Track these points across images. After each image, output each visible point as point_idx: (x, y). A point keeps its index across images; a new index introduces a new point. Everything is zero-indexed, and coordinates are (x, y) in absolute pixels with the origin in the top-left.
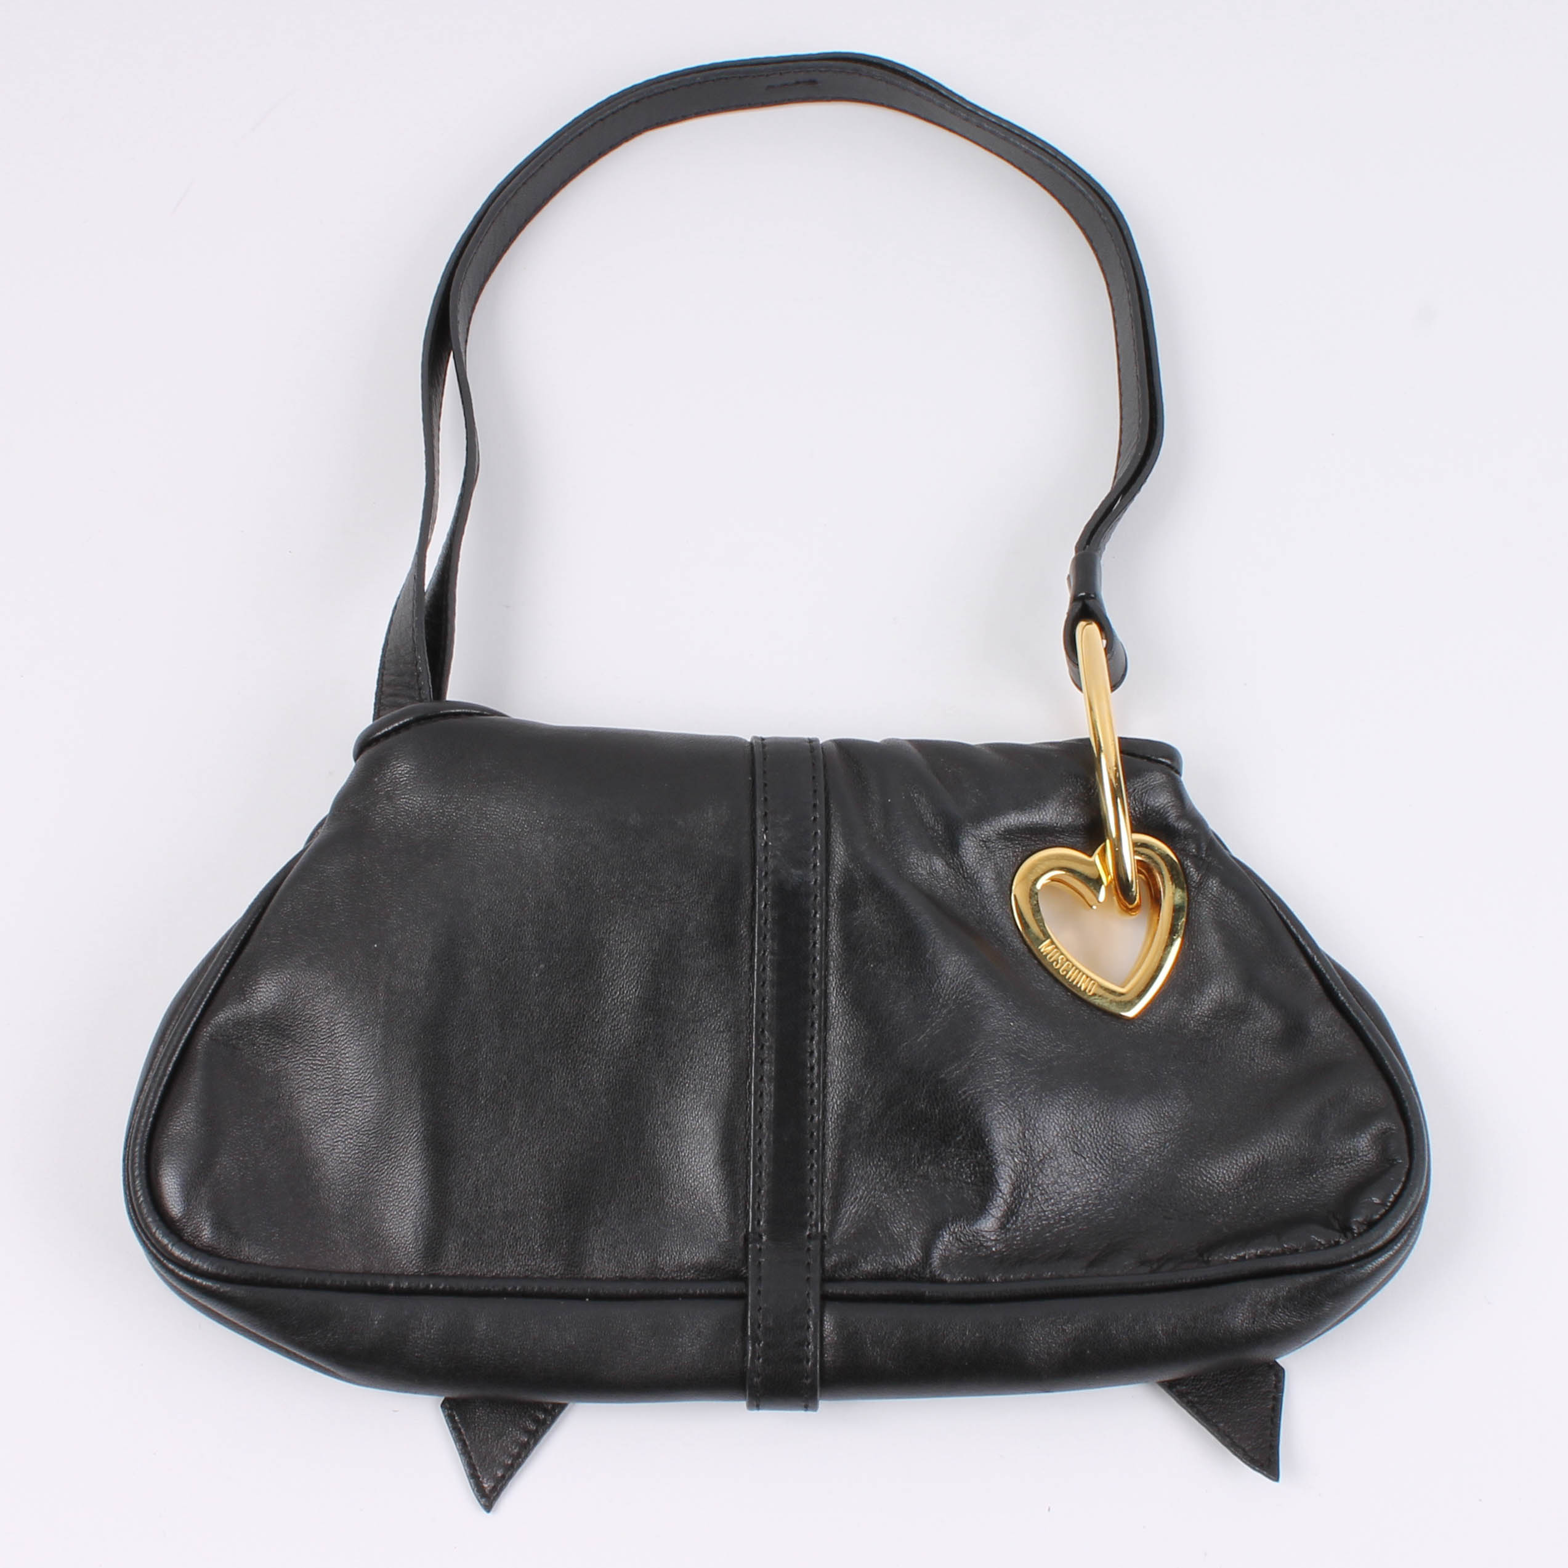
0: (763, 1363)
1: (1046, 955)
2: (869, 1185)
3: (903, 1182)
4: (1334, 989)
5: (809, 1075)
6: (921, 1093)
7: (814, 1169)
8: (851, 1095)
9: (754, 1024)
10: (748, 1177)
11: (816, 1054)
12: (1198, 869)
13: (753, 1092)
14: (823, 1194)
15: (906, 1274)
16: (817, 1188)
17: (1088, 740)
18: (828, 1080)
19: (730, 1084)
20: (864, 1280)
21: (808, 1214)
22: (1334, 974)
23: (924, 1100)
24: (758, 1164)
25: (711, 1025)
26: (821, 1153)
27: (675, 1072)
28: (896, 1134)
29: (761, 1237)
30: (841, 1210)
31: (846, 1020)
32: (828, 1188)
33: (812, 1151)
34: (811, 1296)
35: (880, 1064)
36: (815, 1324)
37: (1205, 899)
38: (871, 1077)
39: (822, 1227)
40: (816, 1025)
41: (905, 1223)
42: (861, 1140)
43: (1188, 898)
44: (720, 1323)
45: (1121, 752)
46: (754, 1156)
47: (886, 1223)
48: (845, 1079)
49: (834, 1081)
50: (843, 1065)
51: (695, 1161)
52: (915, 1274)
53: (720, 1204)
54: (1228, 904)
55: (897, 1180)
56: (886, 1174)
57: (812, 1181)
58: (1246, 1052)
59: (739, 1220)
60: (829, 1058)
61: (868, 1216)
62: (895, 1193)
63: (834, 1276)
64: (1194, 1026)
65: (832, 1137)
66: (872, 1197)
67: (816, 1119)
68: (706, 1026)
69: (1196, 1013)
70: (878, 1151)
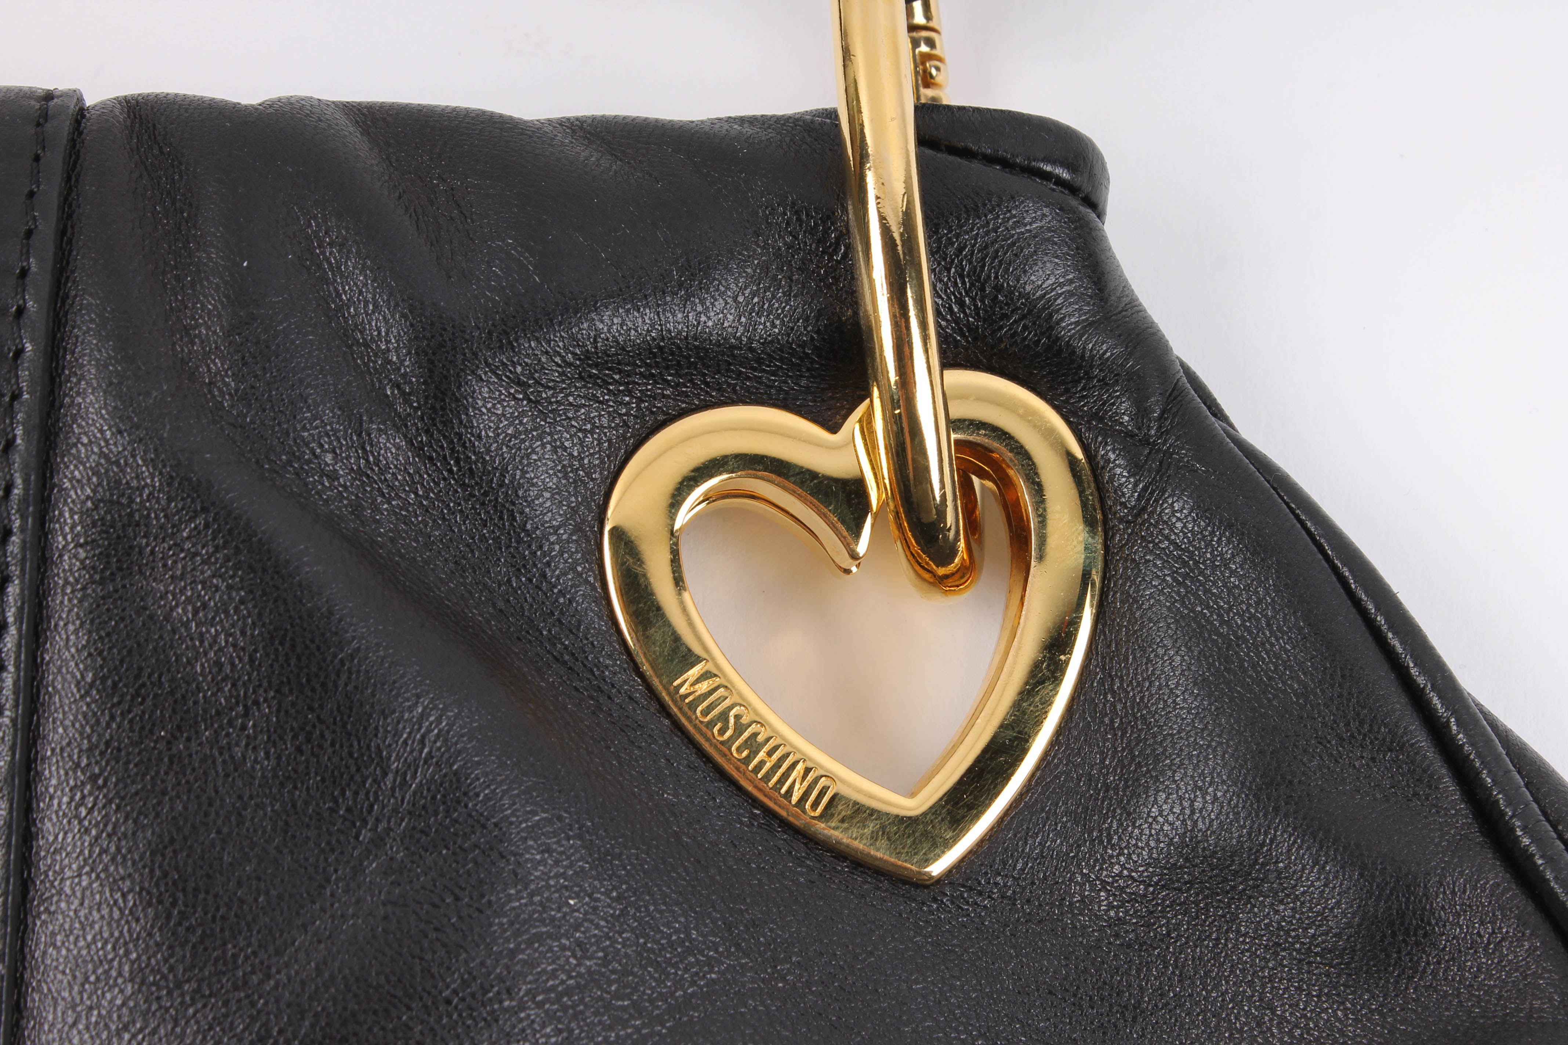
1: (693, 706)
4: (1503, 814)
12: (1136, 468)
17: (832, 114)
22: (1507, 772)
37: (1151, 552)
43: (1106, 548)
45: (922, 141)
54: (1214, 568)
58: (1251, 984)
64: (1110, 906)
69: (1117, 869)
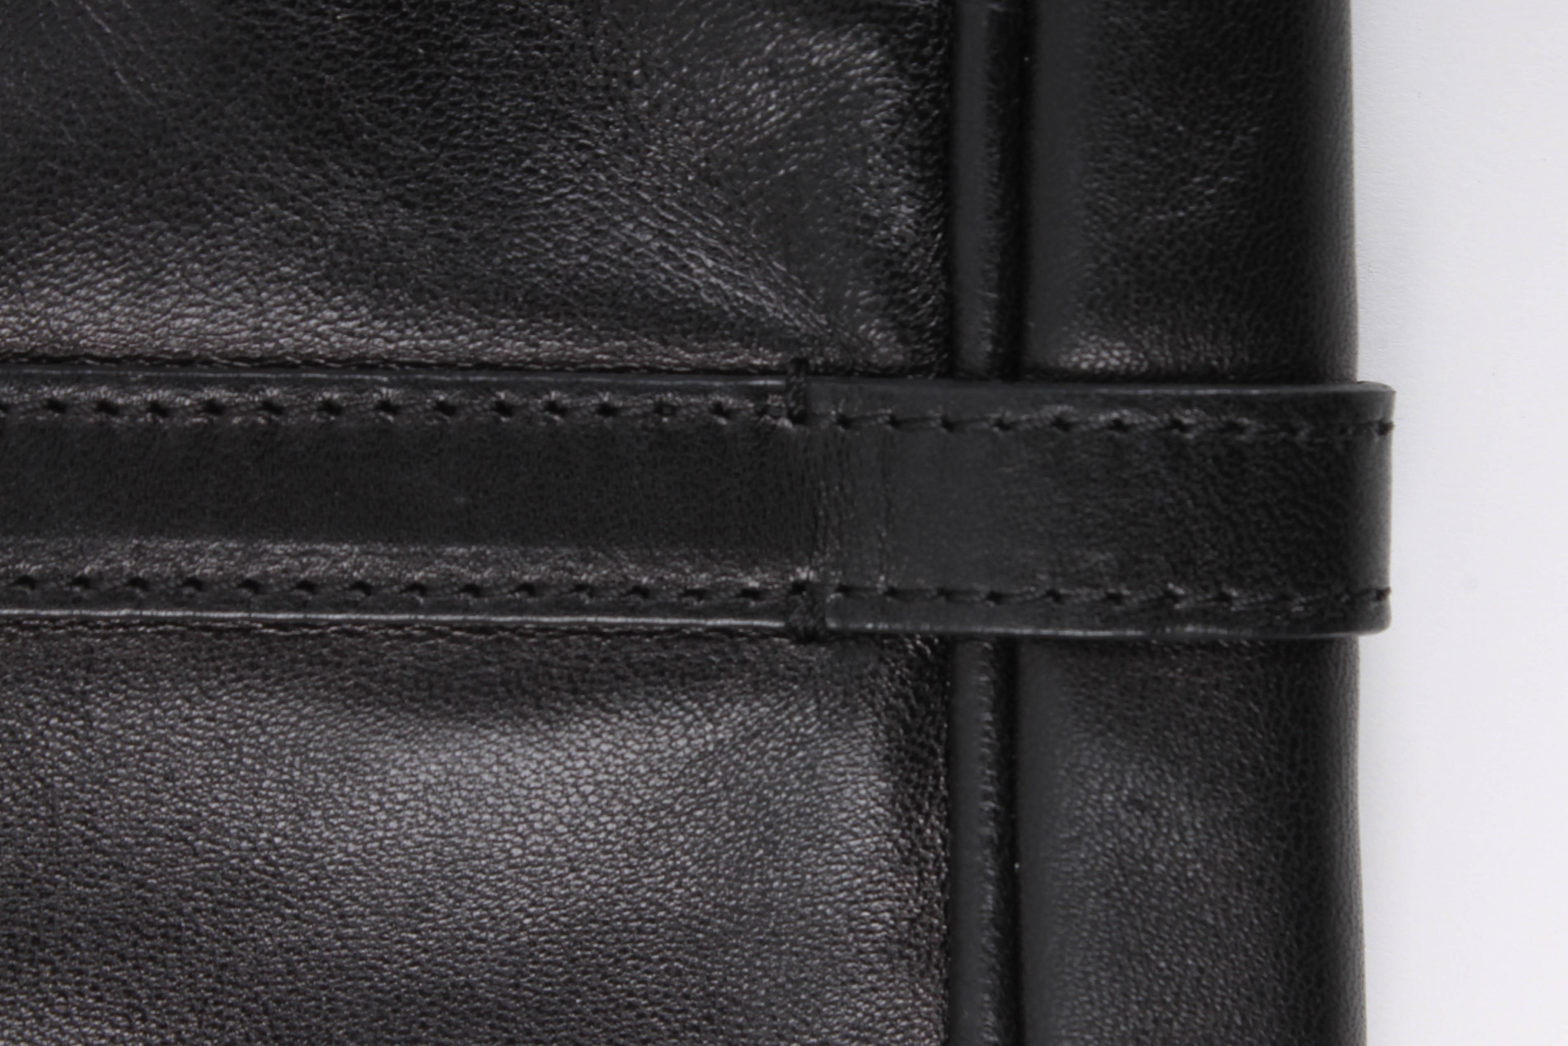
0: (1239, 586)
2: (620, 209)
3: (607, 88)
5: (236, 420)
6: (293, 20)
7: (566, 401)
8: (306, 269)
9: (56, 613)
10: (594, 630)
11: (163, 395)
13: (300, 616)
14: (653, 370)
15: (927, 80)
16: (635, 391)
18: (255, 351)
19: (271, 695)
20: (947, 228)
21: (723, 421)
23: (321, 13)
24: (549, 595)
25: (68, 762)
26: (512, 378)
27: (235, 882)
28: (439, 112)
29: (799, 587)
30: (707, 306)
31: (40, 286)
32: (630, 351)
33: (503, 408)
34: (1009, 415)
35: (194, 167)
36: (1109, 403)
38: (239, 199)
39: (765, 372)
40: (58, 393)
41: (749, 84)
42: (464, 236)
44: (1101, 733)
46: (520, 612)
47: (752, 149)
48: (251, 292)
49: (257, 329)
50: (200, 297)
51: (542, 810)
52: (927, 50)
53: (687, 726)
55: (602, 108)
56: (581, 147)
57: (606, 410)
59: (744, 661)
60: (176, 345)
61: (727, 212)
62: (645, 120)
63: (935, 332)
65: (452, 337)
66: (659, 199)
67: (388, 392)
68: (71, 779)
70: (500, 177)
